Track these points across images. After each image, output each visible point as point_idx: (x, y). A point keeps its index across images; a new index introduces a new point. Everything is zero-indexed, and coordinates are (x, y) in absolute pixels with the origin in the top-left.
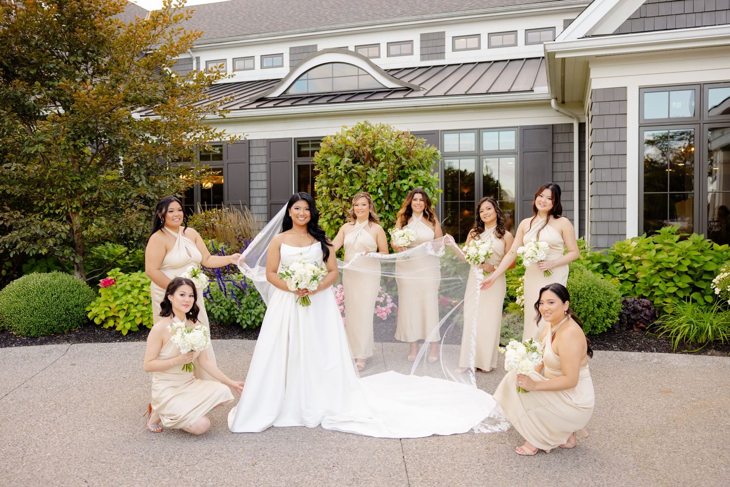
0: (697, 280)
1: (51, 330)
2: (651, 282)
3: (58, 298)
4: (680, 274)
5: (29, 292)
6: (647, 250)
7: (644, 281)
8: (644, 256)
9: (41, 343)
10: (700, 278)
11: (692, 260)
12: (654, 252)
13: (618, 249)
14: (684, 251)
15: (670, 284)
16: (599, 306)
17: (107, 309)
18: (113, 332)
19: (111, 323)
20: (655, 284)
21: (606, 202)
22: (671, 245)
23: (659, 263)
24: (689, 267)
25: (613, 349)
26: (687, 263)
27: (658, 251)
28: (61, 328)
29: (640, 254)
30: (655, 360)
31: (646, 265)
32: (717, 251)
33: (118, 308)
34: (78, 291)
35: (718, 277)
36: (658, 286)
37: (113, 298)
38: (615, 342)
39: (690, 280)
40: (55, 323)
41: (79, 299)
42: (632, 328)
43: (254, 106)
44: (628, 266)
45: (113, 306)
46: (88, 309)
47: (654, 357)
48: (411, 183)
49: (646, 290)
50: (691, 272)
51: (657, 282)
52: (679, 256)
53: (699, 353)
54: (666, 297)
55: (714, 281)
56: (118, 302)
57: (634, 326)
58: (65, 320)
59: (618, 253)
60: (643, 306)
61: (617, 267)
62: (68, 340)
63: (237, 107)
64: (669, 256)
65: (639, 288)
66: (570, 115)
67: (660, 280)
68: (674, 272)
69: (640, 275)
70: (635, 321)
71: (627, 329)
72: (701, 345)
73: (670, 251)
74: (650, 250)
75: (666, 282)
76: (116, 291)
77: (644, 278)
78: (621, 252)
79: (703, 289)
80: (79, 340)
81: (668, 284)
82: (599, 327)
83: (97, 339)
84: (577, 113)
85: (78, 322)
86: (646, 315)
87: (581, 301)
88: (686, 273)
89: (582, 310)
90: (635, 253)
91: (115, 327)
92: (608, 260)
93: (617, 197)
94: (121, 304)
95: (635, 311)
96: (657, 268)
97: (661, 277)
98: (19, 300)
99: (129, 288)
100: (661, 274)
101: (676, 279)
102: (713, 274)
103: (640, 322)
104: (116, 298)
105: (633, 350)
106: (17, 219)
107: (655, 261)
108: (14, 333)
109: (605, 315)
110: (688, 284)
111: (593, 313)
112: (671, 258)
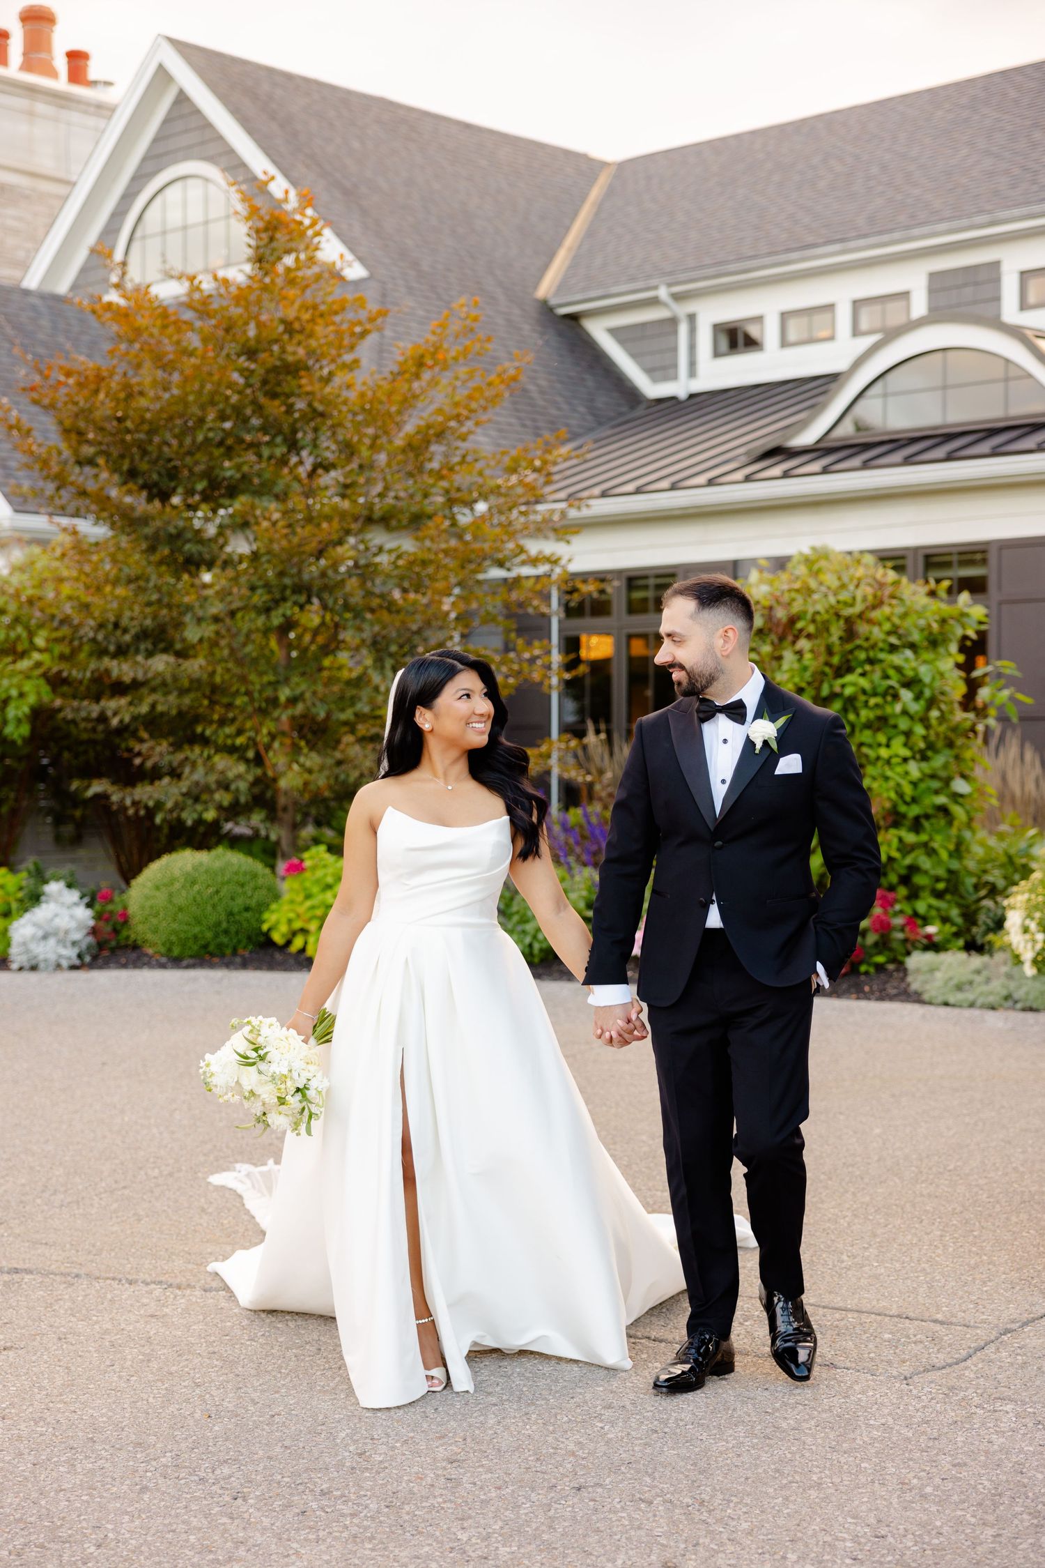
1: (205, 946)
3: (217, 892)
5: (172, 881)
9: (188, 967)
17: (292, 915)
18: (302, 957)
19: (298, 943)
28: (220, 946)
33: (309, 915)
34: (252, 885)
37: (300, 898)
40: (209, 935)
41: (251, 897)
43: (739, 475)
45: (301, 909)
46: (266, 916)
48: (864, 683)
56: (308, 903)
58: (226, 932)
62: (228, 965)
63: (702, 479)
76: (308, 884)
80: (244, 965)
83: (272, 966)
85: (249, 938)
91: (303, 950)
94: (313, 907)
98: (158, 894)
99: (330, 880)
104: (308, 896)
106: (161, 755)
108: (150, 951)
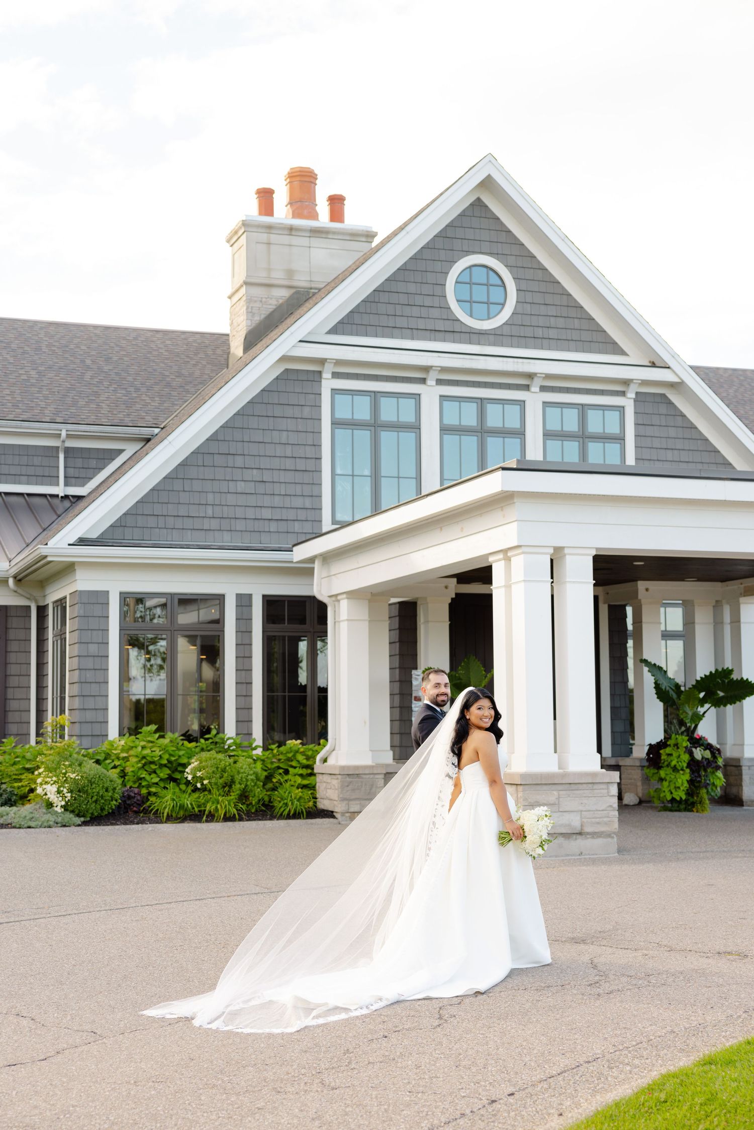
0: (173, 772)
2: (139, 774)
4: (162, 766)
6: (132, 747)
7: (133, 774)
8: (132, 752)
10: (175, 770)
11: (171, 755)
12: (139, 749)
13: (108, 747)
14: (164, 747)
15: (153, 775)
16: (107, 790)
20: (142, 776)
21: (90, 703)
22: (152, 742)
23: (144, 757)
24: (167, 760)
25: (118, 825)
26: (166, 756)
27: (143, 748)
29: (127, 751)
30: (150, 829)
31: (133, 760)
32: (188, 748)
35: (190, 767)
36: (144, 778)
38: (118, 820)
39: (168, 772)
42: (127, 812)
44: (117, 763)
47: (149, 827)
49: (135, 782)
50: (169, 765)
51: (143, 774)
52: (160, 751)
53: (180, 822)
54: (150, 787)
55: (187, 770)
57: (129, 810)
59: (108, 751)
60: (135, 794)
61: (109, 764)
64: (152, 751)
65: (129, 780)
66: (28, 596)
67: (145, 772)
68: (156, 765)
69: (129, 770)
70: (129, 805)
71: (124, 813)
72: (180, 818)
73: (153, 747)
74: (136, 747)
75: (150, 774)
77: (133, 771)
78: (110, 750)
79: (178, 779)
81: (152, 776)
82: (107, 808)
84: (36, 593)
86: (138, 800)
87: (94, 786)
88: (165, 766)
89: (95, 794)
90: (122, 751)
92: (101, 757)
93: (100, 698)
95: (129, 797)
96: (143, 762)
97: (146, 770)
100: (146, 767)
101: (158, 771)
102: (185, 766)
103: (134, 807)
105: (134, 824)
107: (141, 756)
109: (110, 799)
110: (168, 774)
111: (102, 797)
112: (153, 753)
